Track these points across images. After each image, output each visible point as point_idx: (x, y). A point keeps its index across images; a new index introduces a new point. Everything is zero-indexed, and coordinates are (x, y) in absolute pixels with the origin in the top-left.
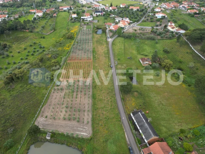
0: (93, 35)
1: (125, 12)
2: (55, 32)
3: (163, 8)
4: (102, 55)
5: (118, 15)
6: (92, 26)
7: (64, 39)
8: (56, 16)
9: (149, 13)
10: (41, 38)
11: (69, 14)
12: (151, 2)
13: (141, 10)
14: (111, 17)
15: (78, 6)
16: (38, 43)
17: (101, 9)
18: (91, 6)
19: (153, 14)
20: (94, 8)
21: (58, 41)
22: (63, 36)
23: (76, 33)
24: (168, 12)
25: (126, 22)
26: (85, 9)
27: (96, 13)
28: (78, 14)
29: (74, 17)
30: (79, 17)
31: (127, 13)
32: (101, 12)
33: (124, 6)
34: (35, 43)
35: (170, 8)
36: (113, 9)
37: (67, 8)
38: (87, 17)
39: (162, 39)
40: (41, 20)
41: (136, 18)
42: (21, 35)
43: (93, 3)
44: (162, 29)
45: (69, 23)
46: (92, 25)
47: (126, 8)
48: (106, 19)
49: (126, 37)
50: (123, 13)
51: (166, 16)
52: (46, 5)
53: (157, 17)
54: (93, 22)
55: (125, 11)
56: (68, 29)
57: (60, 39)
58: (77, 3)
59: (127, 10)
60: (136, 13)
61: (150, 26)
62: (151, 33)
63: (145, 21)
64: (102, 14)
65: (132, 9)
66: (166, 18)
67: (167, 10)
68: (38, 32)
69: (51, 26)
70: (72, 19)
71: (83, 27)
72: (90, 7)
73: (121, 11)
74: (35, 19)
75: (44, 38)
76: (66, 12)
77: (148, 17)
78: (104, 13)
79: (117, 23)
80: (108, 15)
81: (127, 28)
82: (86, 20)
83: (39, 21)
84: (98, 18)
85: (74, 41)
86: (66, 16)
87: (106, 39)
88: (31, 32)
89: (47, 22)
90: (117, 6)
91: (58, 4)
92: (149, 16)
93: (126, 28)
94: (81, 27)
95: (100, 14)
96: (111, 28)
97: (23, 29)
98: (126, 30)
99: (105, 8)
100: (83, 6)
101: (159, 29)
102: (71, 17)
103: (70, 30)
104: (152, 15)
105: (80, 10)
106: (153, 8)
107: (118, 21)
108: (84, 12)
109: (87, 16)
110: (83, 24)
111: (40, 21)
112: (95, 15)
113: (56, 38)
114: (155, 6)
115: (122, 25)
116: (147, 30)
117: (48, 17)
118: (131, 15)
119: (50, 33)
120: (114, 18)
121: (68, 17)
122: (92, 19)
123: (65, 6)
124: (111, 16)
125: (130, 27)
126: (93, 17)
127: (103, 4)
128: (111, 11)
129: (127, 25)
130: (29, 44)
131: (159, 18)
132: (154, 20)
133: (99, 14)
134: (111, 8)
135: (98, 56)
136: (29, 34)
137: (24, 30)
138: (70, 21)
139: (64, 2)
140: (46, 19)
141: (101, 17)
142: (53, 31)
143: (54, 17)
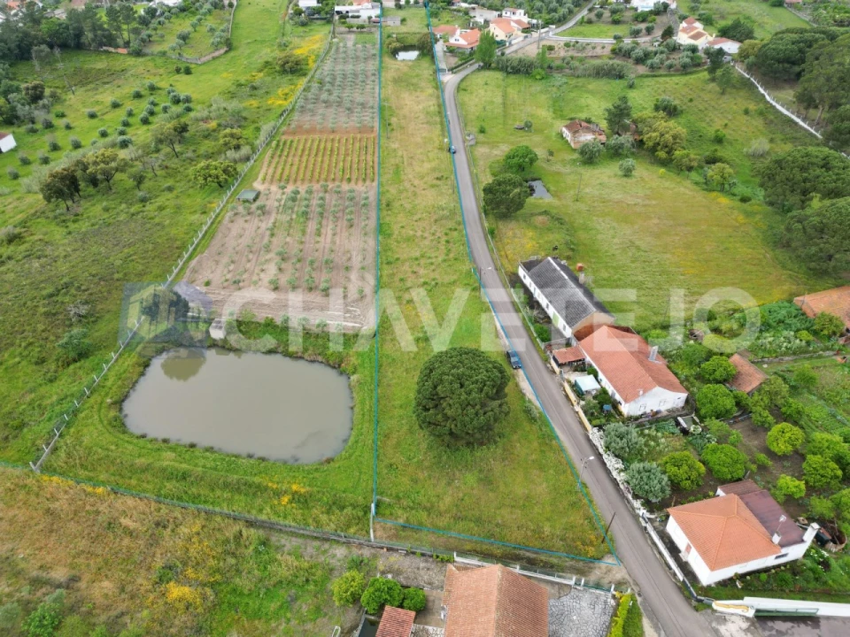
0: (381, 62)
2: (232, 53)
4: (417, 118)
6: (379, 37)
7: (268, 75)
8: (235, 4)
10: (178, 71)
14: (455, 10)
16: (166, 88)
21: (243, 82)
22: (265, 67)
23: (313, 57)
25: (513, 24)
29: (308, 8)
30: (328, 7)
34: (153, 88)
38: (360, 7)
39: (654, 73)
40: (178, 16)
41: (553, 10)
42: (99, 65)
44: (656, 43)
45: (289, 28)
46: (378, 33)
48: (434, 15)
49: (512, 69)
53: (635, 9)
54: (384, 24)
56: (285, 46)
57: (254, 76)
61: (607, 37)
62: (610, 59)
63: (590, 22)
66: (672, 8)
68: (163, 54)
69: (214, 33)
70: (298, 13)
71: (343, 40)
74: (151, 12)
75: (188, 72)
77: (601, 7)
80: (441, 4)
81: (518, 43)
82: (353, 17)
83: (169, 18)
84: (402, 13)
85: (306, 79)
87: (432, 73)
88: (139, 54)
89: (199, 20)
92: (604, 5)
93: (513, 42)
94: (334, 37)
96: (452, 41)
97: (105, 45)
98: (513, 48)
101: (643, 44)
102: (297, 6)
103: (292, 49)
107: (481, 21)
109: (359, 4)
110: (342, 28)
111: (173, 19)
112: (390, 3)
113: (235, 72)
115: (498, 33)
116: (594, 49)
119: (214, 58)
120: (467, 13)
121: (284, 6)
122: (377, 12)
124: (454, 7)
125: (528, 39)
126: (383, 8)
129: (519, 32)
130: (129, 90)
131: (643, 9)
132: (627, 19)
133: (408, 2)
135: (402, 121)
136: (131, 61)
137: (111, 49)
138: (291, 19)
142: (222, 51)
143: (227, 8)
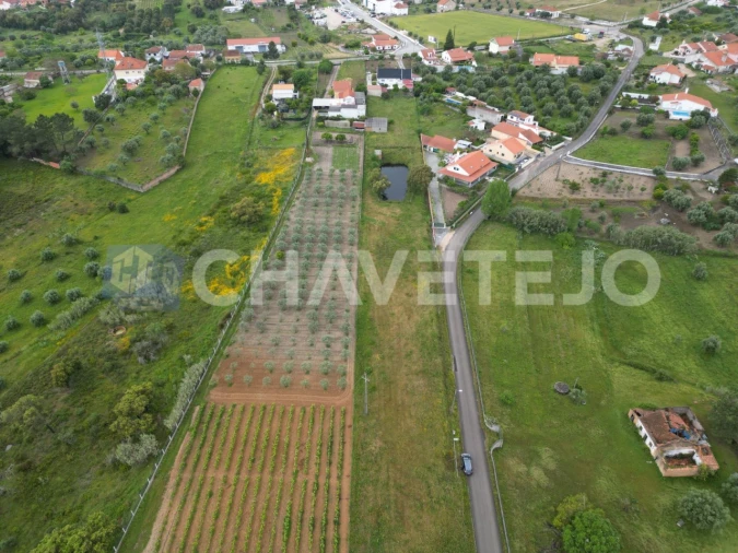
0: (363, 207)
1: (512, 80)
2: (184, 175)
3: (689, 65)
4: (409, 355)
5: (483, 94)
6: (362, 153)
7: (219, 224)
8: (202, 89)
9: (627, 89)
10: (112, 208)
11: (263, 78)
12: (622, 31)
13: (586, 73)
14: (450, 103)
15: (306, 39)
16: (89, 244)
17: (405, 57)
18: (359, 38)
19: (646, 96)
20: (374, 50)
21: (185, 237)
22: (219, 206)
23: (279, 192)
24: (717, 89)
25: (521, 136)
26: (335, 53)
27: (380, 81)
28: (300, 83)
29: (283, 100)
30: (305, 97)
31: (526, 87)
32: (406, 75)
33: (506, 49)
34: (72, 243)
35: (722, 68)
36: (456, 63)
37: (260, 47)
38: (341, 101)
39: (723, 251)
40: (134, 106)
41: (567, 115)
42: (22, 189)
43: (370, 27)
44: (714, 189)
45: (257, 131)
46: (361, 144)
47: (517, 60)
48: (427, 112)
49: (531, 227)
50: (505, 84)
51: (714, 113)
52: (175, 26)
53: (666, 114)
54: (368, 130)
55: (512, 73)
56: (248, 166)
57: (201, 225)
58: (304, 24)
59: (521, 70)
60: (566, 84)
61: (639, 164)
62: (654, 209)
63: (613, 133)
64: (411, 88)
65: (546, 69)
66: (714, 119)
67: (710, 76)
68: (101, 175)
69: (168, 142)
70: (270, 110)
71: (319, 158)
72: (356, 45)
73: (496, 76)
74: (104, 102)
75: (124, 210)
76: (249, 69)
77: (623, 109)
78: (420, 79)
79: (477, 139)
80: (434, 94)
81: (528, 166)
82: (333, 119)
83: (122, 110)
84: (389, 107)
85: (265, 241)
86: (248, 92)
87: (426, 234)
88: (72, 172)
89: (156, 118)
90: (471, 48)
91: (225, 23)
92: (627, 105)
93: (523, 165)
94: (308, 154)
95: (400, 87)
96: (450, 168)
97: (38, 152)
98: (524, 177)
99: (420, 55)
100: (327, 38)
101: (693, 186)
102: (270, 97)
103: (255, 173)
104: (641, 100)
105: (311, 57)
106: (640, 67)
107: (481, 127)
108: (327, 70)
109: (341, 96)
110: (319, 135)
111: (127, 112)
112: (375, 91)
113: (181, 211)
114: (649, 53)
115: (504, 150)
116: (630, 188)
117: (162, 94)
118: (541, 96)
119: (161, 182)
120: (463, 109)
121: (257, 93)
122: (361, 111)
123: (252, 36)
124: (447, 98)
125: (541, 160)
126: (368, 100)
127: (414, 31)
128: (447, 75)
129: (529, 148)
130: (40, 244)
131: (678, 117)
132: (659, 132)
133: (396, 86)
134: (446, 56)
135: (388, 363)
136: (61, 183)
137: (42, 161)
138: (262, 118)
139: (251, 17)
140: (153, 104)
141: (402, 102)
142: (173, 171)
143: (191, 95)
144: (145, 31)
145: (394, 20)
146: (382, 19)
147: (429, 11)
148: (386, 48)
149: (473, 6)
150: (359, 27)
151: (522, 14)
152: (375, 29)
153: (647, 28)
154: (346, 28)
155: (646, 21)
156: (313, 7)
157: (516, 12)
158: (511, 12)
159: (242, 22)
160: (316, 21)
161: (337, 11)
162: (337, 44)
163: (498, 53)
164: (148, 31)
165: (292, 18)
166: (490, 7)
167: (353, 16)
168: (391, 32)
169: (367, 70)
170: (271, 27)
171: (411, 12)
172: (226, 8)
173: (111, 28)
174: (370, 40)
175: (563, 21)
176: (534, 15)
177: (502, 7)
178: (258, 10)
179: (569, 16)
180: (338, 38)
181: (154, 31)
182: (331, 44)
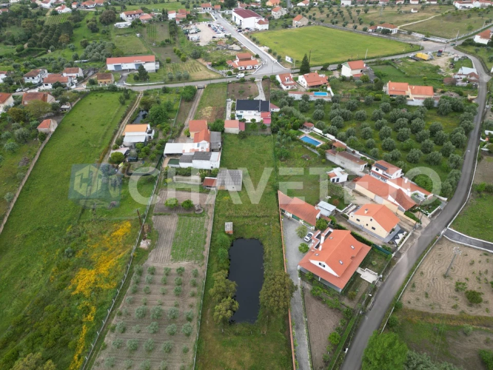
1: (369, 113)
5: (342, 132)
8: (53, 130)
9: (489, 126)
12: (457, 49)
13: (443, 106)
15: (180, 55)
17: (265, 79)
18: (225, 55)
20: (236, 70)
31: (386, 125)
32: (263, 107)
33: (358, 73)
36: (312, 88)
37: (137, 65)
38: (195, 147)
43: (236, 42)
46: (211, 212)
48: (284, 157)
50: (362, 118)
58: (180, 39)
59: (377, 101)
64: (268, 122)
65: (402, 101)
71: (157, 240)
73: (353, 107)
76: (115, 96)
77: (491, 152)
78: (278, 110)
80: (292, 131)
90: (325, 69)
91: (115, 38)
94: (145, 234)
95: (258, 120)
99: (278, 78)
102: (120, 142)
108: (190, 97)
112: (232, 129)
115: (375, 224)
120: (323, 151)
122: (214, 162)
124: (305, 134)
125: (418, 234)
126: (225, 140)
127: (274, 47)
133: (254, 121)
134: (302, 80)
141: (259, 142)
144: (45, 47)
145: (256, 36)
146: (246, 34)
147: (286, 26)
148: (248, 68)
149: (322, 21)
150: (226, 43)
151: (365, 30)
152: (240, 45)
153: (480, 45)
154: (215, 43)
155: (478, 39)
156: (191, 22)
157: (360, 27)
158: (355, 27)
159: (130, 36)
160: (190, 36)
161: (209, 26)
162: (206, 60)
163: (351, 78)
164: (47, 46)
165: (171, 33)
166: (337, 23)
167: (223, 31)
168: (253, 48)
169: (228, 96)
170: (153, 41)
171: (272, 28)
172: (118, 24)
173: (19, 42)
174: (234, 58)
175: (402, 38)
176: (376, 31)
177: (347, 23)
178: (144, 26)
179: (406, 32)
180: (207, 55)
181: (52, 47)
182: (200, 60)
